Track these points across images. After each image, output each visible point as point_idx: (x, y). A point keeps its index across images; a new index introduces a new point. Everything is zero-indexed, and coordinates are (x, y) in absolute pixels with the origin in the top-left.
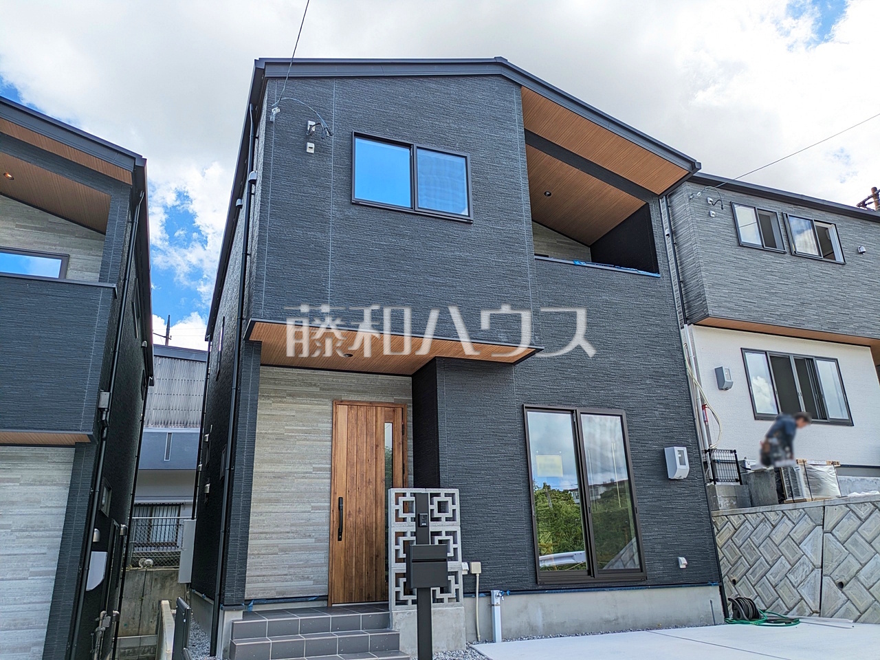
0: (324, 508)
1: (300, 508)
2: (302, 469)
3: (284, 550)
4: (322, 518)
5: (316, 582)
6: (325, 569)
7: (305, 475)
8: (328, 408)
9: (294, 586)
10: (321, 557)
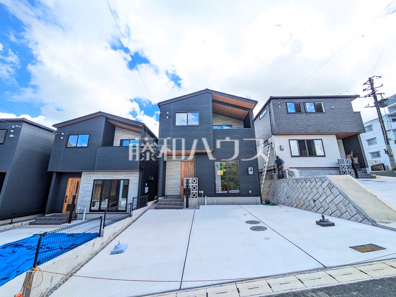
0: (179, 181)
1: (175, 180)
2: (176, 174)
3: (173, 188)
4: (179, 182)
5: (178, 193)
6: (180, 191)
7: (176, 175)
8: (180, 162)
9: (174, 194)
10: (179, 189)
